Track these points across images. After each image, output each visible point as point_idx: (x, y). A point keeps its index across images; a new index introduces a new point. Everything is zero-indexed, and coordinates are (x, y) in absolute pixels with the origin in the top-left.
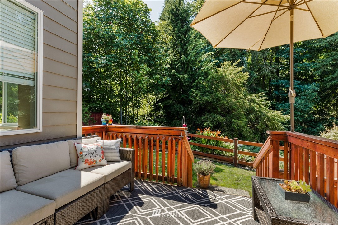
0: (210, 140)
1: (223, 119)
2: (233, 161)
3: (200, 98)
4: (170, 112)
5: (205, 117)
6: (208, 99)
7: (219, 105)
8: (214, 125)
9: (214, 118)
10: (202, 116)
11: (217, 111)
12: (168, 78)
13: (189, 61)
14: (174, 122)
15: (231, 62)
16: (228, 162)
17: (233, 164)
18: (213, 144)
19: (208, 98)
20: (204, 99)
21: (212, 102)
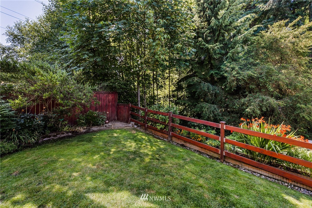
0: (268, 140)
4: (195, 92)
5: (247, 99)
6: (252, 74)
7: (271, 81)
9: (263, 101)
10: (241, 98)
12: (194, 50)
13: (221, 26)
14: (200, 105)
15: (286, 21)
19: (252, 72)
20: (246, 74)
21: (258, 78)
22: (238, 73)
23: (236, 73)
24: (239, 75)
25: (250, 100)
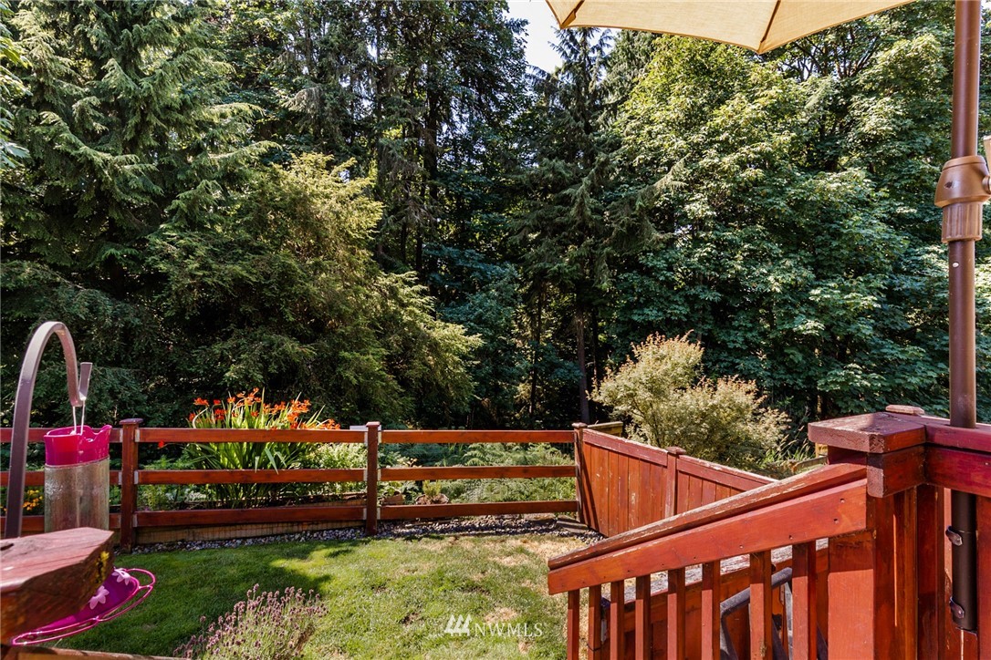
0: (263, 444)
1: (308, 350)
2: (362, 514)
3: (204, 267)
5: (230, 343)
6: (244, 273)
7: (289, 297)
8: (270, 374)
9: (270, 347)
10: (214, 341)
11: (282, 321)
13: (148, 99)
15: (329, 158)
16: (341, 521)
17: (360, 528)
18: (277, 459)
19: (244, 268)
20: (227, 272)
21: (260, 286)
22: (203, 267)
23: (197, 265)
24: (206, 273)
25: (238, 346)
